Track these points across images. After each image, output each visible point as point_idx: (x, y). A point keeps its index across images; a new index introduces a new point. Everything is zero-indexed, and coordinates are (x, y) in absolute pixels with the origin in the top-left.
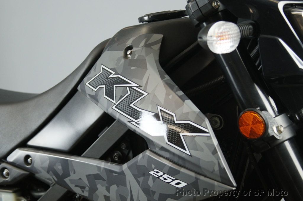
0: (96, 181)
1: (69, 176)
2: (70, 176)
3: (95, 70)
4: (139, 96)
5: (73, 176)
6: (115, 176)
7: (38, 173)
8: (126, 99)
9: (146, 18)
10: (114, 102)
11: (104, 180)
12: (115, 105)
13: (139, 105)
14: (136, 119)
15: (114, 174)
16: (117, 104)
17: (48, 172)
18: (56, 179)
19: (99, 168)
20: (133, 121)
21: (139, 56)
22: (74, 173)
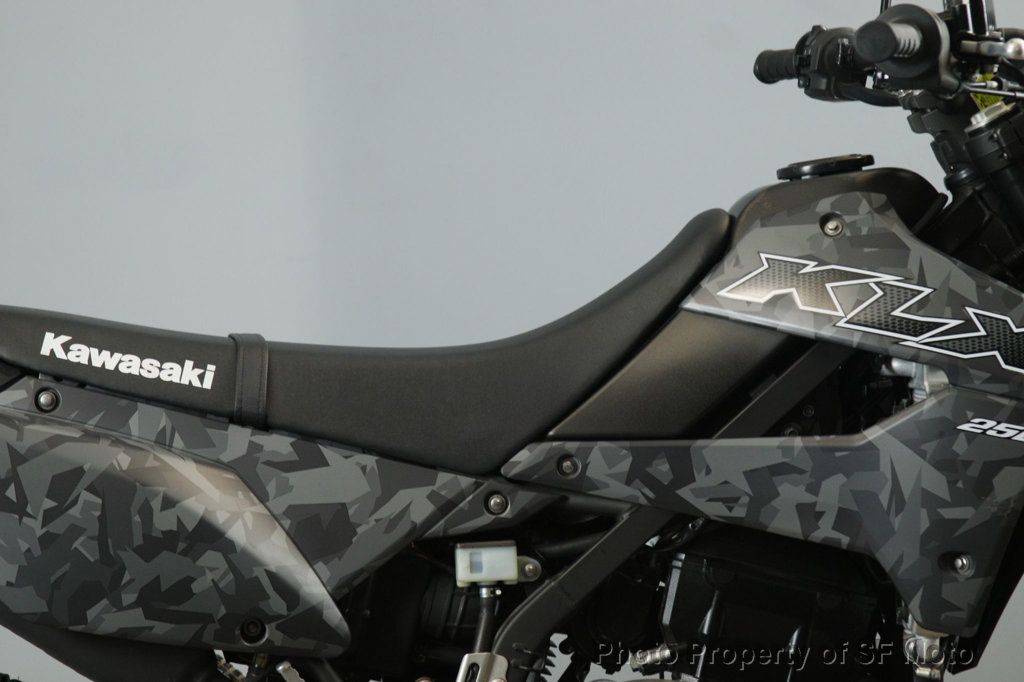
0: (774, 478)
1: (692, 480)
2: (694, 480)
3: (737, 263)
4: (909, 296)
5: (701, 480)
6: (840, 457)
7: (598, 489)
8: (876, 304)
9: (806, 169)
10: (841, 313)
11: (801, 472)
12: (845, 320)
13: (918, 311)
14: (916, 336)
15: (838, 454)
16: (849, 316)
17: (628, 482)
18: (651, 495)
19: (786, 450)
20: (905, 340)
21: (869, 229)
22: (708, 471)
